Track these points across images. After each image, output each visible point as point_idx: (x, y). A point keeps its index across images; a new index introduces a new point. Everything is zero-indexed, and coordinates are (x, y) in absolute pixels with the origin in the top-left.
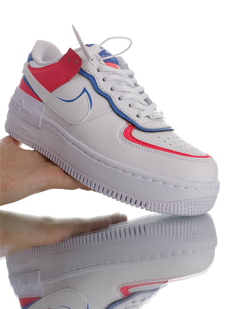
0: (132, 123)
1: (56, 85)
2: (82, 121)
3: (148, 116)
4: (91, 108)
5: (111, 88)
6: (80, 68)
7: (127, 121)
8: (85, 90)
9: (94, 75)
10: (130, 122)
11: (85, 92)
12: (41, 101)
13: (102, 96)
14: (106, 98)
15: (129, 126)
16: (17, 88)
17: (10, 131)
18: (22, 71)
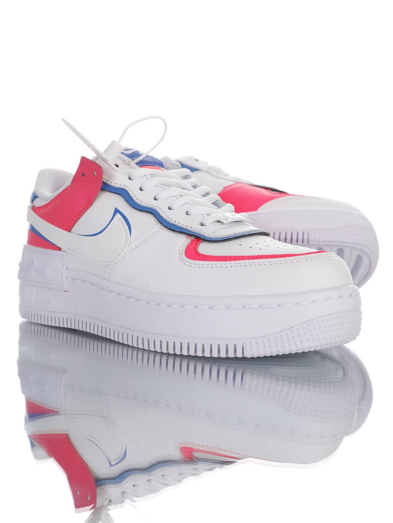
0: (194, 236)
1: (75, 217)
2: (121, 256)
3: (219, 221)
4: (130, 233)
5: (155, 197)
6: (101, 182)
7: (187, 234)
8: (117, 211)
9: (125, 187)
10: (191, 235)
11: (118, 213)
12: (60, 249)
13: (143, 211)
14: (149, 212)
15: (192, 241)
16: (24, 246)
17: (27, 313)
18: (27, 218)
